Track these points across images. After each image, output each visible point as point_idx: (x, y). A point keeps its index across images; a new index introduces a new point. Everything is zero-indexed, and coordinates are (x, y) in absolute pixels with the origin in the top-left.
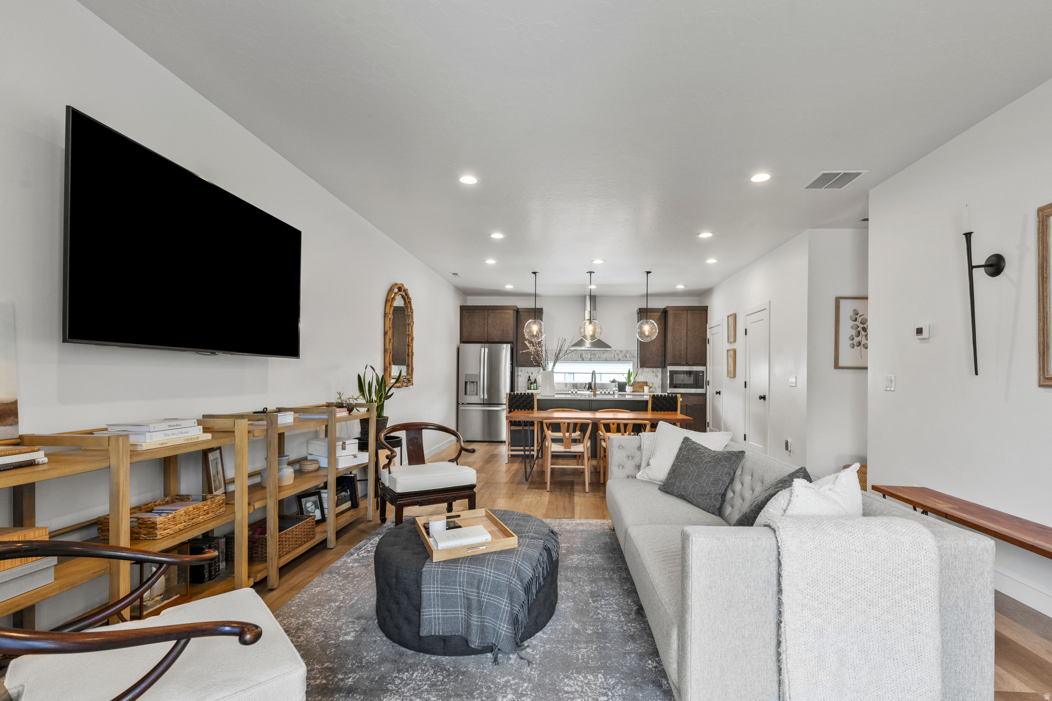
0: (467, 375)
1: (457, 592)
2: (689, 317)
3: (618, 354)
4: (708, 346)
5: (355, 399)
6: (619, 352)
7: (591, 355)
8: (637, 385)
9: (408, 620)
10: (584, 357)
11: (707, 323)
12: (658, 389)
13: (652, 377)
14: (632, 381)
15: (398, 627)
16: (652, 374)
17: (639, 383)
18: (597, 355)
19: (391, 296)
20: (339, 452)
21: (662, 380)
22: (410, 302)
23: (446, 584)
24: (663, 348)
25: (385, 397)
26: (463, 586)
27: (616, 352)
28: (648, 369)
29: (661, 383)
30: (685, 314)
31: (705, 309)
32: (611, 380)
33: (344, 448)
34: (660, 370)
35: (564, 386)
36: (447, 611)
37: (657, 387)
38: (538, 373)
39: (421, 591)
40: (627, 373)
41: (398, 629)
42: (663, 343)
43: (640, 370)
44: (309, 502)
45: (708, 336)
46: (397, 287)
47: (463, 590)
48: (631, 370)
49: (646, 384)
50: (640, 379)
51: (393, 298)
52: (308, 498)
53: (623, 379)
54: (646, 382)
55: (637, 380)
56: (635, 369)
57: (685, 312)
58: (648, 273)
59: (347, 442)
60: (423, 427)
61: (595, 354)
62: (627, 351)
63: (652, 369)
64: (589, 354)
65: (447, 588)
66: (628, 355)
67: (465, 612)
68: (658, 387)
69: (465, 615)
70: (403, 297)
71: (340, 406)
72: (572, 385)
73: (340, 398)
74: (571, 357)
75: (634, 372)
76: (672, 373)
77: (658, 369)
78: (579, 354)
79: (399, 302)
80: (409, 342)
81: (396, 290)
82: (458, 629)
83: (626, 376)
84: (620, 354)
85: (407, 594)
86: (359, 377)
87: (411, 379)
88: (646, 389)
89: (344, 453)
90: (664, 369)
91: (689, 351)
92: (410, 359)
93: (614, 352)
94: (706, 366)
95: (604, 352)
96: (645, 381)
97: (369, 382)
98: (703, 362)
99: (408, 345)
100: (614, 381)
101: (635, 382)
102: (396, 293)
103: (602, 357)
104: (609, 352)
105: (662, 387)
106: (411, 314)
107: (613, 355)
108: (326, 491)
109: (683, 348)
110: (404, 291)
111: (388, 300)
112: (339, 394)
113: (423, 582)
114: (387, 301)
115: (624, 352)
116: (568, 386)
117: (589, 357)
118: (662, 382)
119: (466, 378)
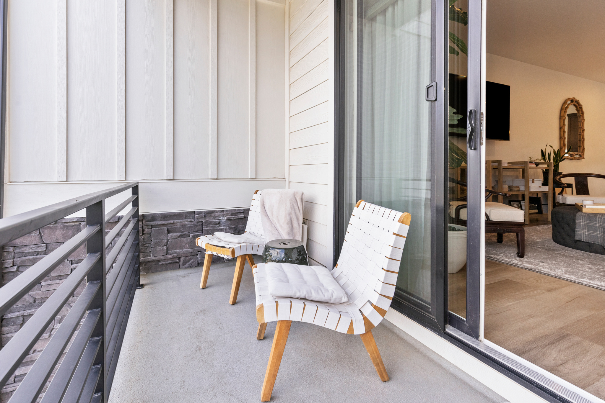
1: (597, 225)
5: (539, 160)
9: (569, 235)
15: (564, 239)
19: (565, 105)
20: (531, 184)
22: (581, 108)
23: (590, 221)
25: (560, 160)
26: (601, 223)
33: (533, 182)
36: (591, 232)
39: (575, 222)
41: (564, 240)
44: (515, 204)
46: (570, 100)
47: (601, 224)
51: (566, 107)
52: (515, 203)
59: (535, 180)
60: (588, 176)
65: (590, 222)
67: (602, 234)
69: (602, 235)
70: (575, 105)
71: (531, 162)
73: (531, 160)
79: (572, 110)
80: (580, 132)
81: (569, 102)
82: (598, 241)
85: (568, 224)
86: (542, 151)
87: (583, 155)
89: (533, 184)
92: (581, 143)
97: (549, 153)
99: (580, 134)
102: (569, 104)
106: (582, 115)
108: (523, 201)
110: (576, 101)
111: (563, 109)
112: (530, 158)
113: (576, 219)
114: (561, 109)
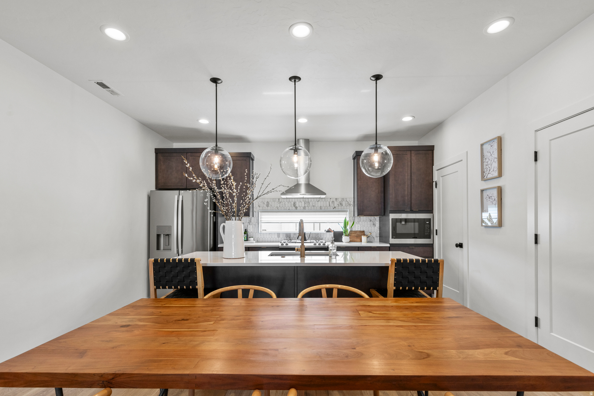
0: (158, 227)
2: (414, 158)
3: (333, 202)
4: (435, 191)
6: (334, 200)
7: (305, 203)
8: (353, 235)
10: (297, 205)
11: (433, 165)
12: (376, 238)
13: (369, 226)
14: (349, 231)
16: (369, 223)
17: (356, 232)
18: (311, 204)
21: (380, 228)
24: (383, 195)
27: (332, 200)
28: (365, 217)
29: (379, 232)
30: (409, 156)
31: (431, 149)
32: (327, 230)
34: (377, 218)
35: (276, 236)
37: (374, 236)
38: (249, 223)
40: (343, 221)
42: (383, 189)
43: (357, 218)
45: (435, 179)
48: (348, 219)
49: (363, 233)
50: (357, 228)
53: (339, 228)
54: (364, 231)
55: (354, 230)
56: (351, 218)
57: (409, 153)
58: (378, 77)
61: (309, 202)
62: (343, 199)
63: (370, 217)
64: (303, 203)
66: (344, 203)
68: (376, 236)
72: (285, 235)
74: (284, 206)
75: (350, 220)
76: (396, 221)
77: (376, 217)
78: (293, 203)
83: (342, 225)
84: (336, 203)
88: (364, 238)
90: (384, 217)
91: (413, 197)
93: (329, 200)
94: (432, 213)
95: (318, 200)
96: (362, 230)
98: (429, 209)
100: (329, 231)
101: (351, 231)
103: (317, 206)
104: (323, 200)
105: (380, 237)
107: (328, 203)
109: (406, 193)
115: (340, 200)
116: (281, 236)
117: (303, 206)
118: (380, 230)
119: (157, 230)
